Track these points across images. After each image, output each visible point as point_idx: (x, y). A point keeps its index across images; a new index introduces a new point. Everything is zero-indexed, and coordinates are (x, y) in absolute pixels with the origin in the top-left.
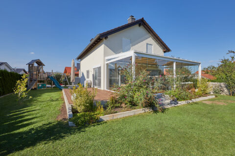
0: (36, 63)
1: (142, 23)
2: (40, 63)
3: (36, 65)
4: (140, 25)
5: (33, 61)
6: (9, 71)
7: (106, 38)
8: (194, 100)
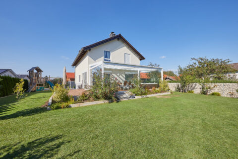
0: (36, 69)
1: (119, 37)
2: (39, 70)
3: (35, 71)
4: (118, 39)
5: (33, 68)
6: (13, 76)
7: (90, 50)
8: (148, 96)
